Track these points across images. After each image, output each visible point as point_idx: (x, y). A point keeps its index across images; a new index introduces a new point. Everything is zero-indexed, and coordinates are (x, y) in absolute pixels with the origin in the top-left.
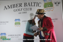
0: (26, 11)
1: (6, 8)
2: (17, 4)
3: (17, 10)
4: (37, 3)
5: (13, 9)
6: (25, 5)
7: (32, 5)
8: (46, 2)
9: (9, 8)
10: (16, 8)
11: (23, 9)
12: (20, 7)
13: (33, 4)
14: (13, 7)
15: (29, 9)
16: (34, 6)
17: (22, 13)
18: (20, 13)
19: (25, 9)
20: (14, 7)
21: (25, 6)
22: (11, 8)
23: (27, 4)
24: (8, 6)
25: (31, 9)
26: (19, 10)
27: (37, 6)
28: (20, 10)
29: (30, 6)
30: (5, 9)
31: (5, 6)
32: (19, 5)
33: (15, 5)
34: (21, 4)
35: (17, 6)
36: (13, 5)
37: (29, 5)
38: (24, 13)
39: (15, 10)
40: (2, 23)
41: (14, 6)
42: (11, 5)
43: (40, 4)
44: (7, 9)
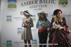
0: (41, 8)
2: (32, 1)
3: (33, 7)
7: (47, 2)
9: (25, 5)
10: (32, 5)
11: (38, 6)
12: (35, 3)
15: (44, 5)
16: (49, 3)
17: (37, 9)
18: (36, 10)
20: (30, 4)
21: (40, 3)
22: (28, 5)
23: (42, 1)
24: (25, 3)
25: (46, 6)
26: (34, 7)
27: (52, 3)
28: (36, 6)
29: (45, 3)
30: (22, 6)
31: (22, 3)
33: (31, 2)
34: (37, 1)
35: (33, 3)
36: (29, 2)
37: (44, 2)
38: (39, 9)
39: (31, 7)
40: (19, 19)
42: (27, 2)
44: (23, 6)
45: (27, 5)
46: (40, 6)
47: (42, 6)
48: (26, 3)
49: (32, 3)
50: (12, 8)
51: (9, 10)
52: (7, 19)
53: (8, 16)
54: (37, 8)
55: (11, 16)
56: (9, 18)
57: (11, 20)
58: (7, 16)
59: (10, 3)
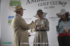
0: (53, 5)
9: (32, 2)
14: (38, 1)
15: (57, 2)
17: (48, 8)
22: (35, 2)
25: (60, 3)
26: (44, 4)
28: (46, 4)
30: (28, 3)
38: (51, 7)
39: (40, 4)
44: (30, 3)
45: (34, 1)
46: (52, 3)
47: (55, 3)
52: (9, 20)
53: (10, 17)
54: (48, 6)
58: (8, 17)
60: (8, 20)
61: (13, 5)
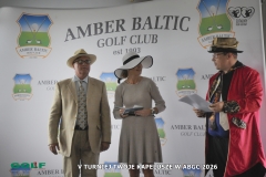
1: (72, 34)
2: (107, 23)
3: (109, 42)
4: (177, 18)
5: (95, 38)
6: (137, 26)
7: (159, 26)
8: (207, 15)
9: (81, 35)
10: (104, 36)
11: (128, 40)
12: (118, 30)
13: (162, 22)
14: (96, 33)
15: (148, 37)
16: (167, 28)
18: (120, 52)
19: (134, 40)
20: (99, 31)
21: (134, 28)
22: (90, 34)
23: (142, 23)
24: (79, 28)
25: (155, 39)
26: (114, 42)
27: (175, 28)
28: (119, 41)
29: (151, 28)
30: (70, 37)
31: (69, 30)
32: (114, 26)
33: (101, 24)
34: (123, 21)
35: (110, 30)
36: (96, 25)
37: (147, 26)
39: (101, 42)
41: (98, 28)
42: (89, 26)
43: (186, 20)
44: (74, 38)
45: (87, 34)
47: (142, 39)
48: (84, 29)
49: (104, 27)
50: (33, 47)
51: (24, 53)
53: (18, 76)
54: (123, 47)
55: (28, 76)
56: (23, 81)
57: (29, 90)
59: (27, 30)
60: (12, 84)
61: (27, 44)
